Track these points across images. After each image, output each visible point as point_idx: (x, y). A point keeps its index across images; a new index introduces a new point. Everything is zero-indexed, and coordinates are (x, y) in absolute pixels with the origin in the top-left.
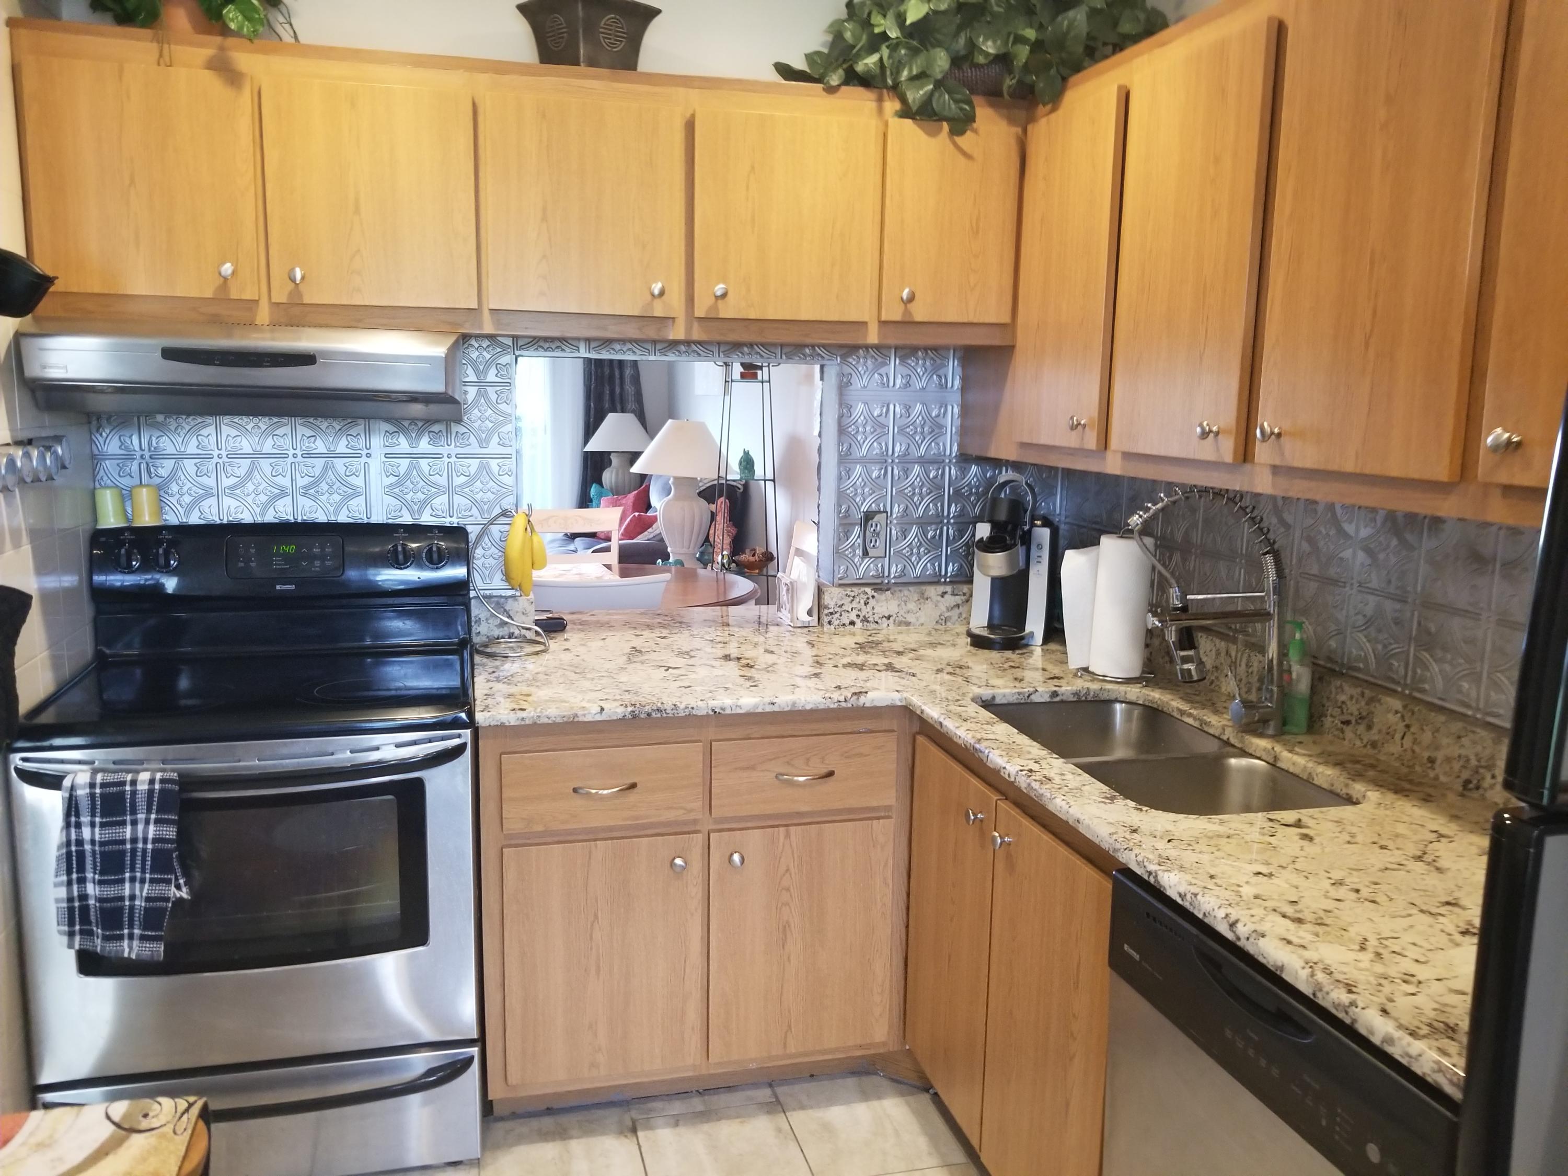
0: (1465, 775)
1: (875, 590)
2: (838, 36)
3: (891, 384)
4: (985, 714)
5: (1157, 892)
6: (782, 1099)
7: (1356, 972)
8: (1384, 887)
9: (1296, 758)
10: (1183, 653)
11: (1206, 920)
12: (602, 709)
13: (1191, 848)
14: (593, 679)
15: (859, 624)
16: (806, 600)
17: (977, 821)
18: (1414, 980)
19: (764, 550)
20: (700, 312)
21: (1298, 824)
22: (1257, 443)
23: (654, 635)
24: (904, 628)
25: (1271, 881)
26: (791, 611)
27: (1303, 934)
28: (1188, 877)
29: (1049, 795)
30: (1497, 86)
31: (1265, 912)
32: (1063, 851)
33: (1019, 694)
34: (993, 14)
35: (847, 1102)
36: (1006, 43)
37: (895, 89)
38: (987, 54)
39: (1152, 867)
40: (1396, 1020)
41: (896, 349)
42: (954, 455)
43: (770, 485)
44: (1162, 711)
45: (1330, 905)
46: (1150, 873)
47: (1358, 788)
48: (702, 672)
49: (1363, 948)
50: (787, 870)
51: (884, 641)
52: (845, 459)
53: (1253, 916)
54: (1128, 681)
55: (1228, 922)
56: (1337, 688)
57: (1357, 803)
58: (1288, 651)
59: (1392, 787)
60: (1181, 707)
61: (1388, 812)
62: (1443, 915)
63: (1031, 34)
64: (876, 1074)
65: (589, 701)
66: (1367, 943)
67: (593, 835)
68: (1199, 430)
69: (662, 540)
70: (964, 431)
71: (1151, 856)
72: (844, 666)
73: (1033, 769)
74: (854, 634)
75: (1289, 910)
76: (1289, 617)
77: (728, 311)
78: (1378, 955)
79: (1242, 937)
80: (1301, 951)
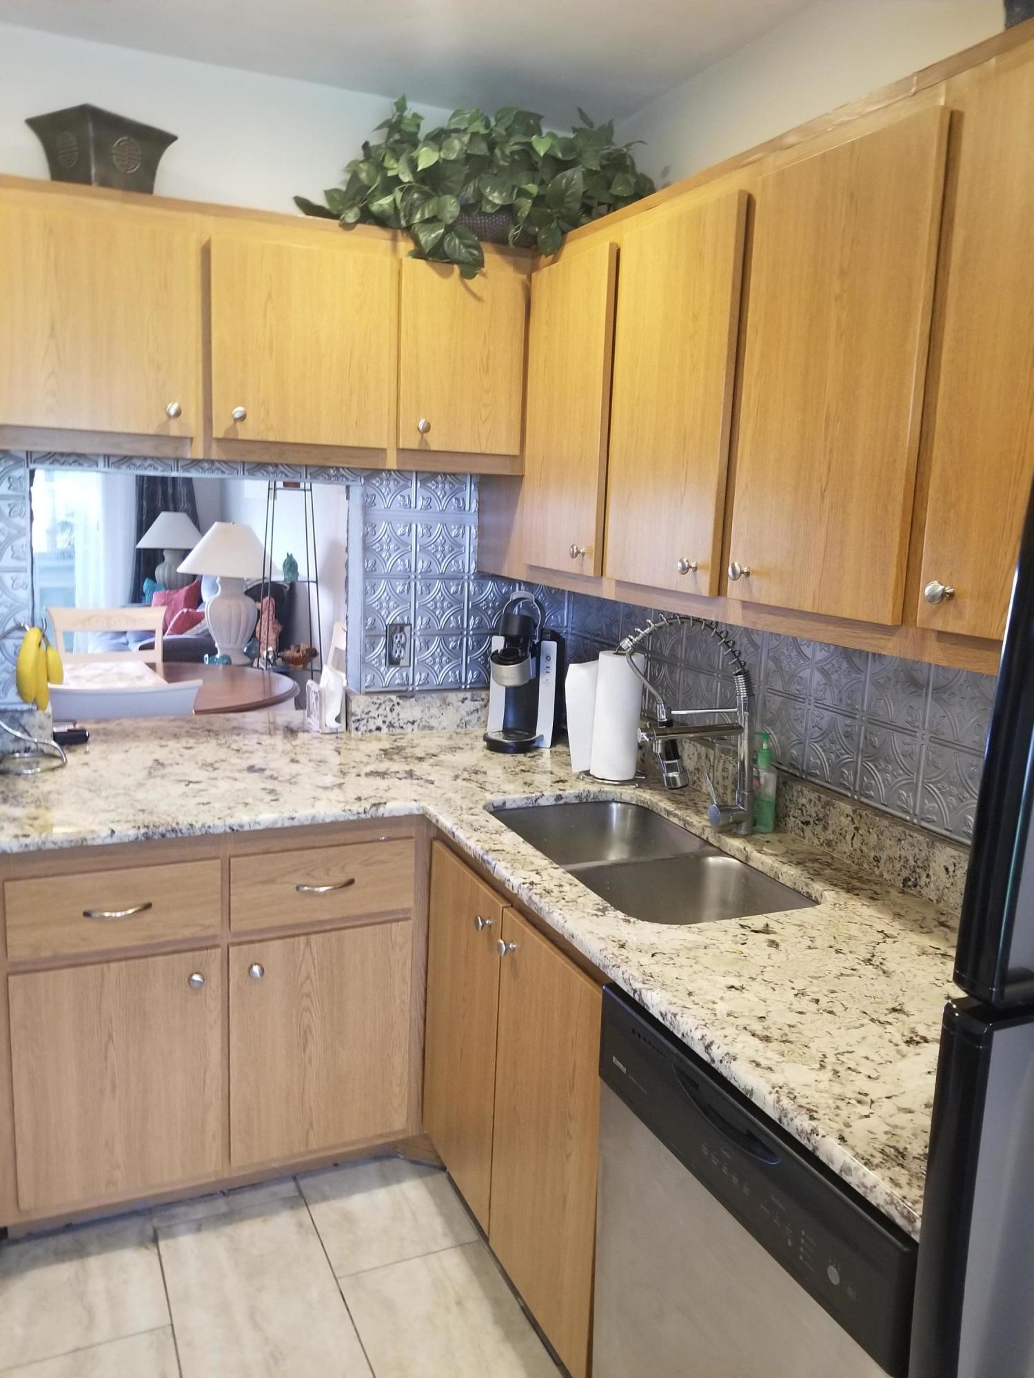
0: (905, 873)
1: (400, 697)
2: (355, 176)
3: (413, 505)
4: (495, 823)
5: (641, 1009)
6: (305, 1192)
7: (817, 1095)
8: (840, 995)
9: (764, 857)
10: (667, 762)
11: (684, 1040)
12: (113, 832)
13: (672, 962)
14: (107, 797)
15: (385, 729)
16: (334, 707)
17: (486, 928)
18: (867, 1099)
19: (307, 646)
20: (218, 432)
21: (766, 930)
22: (730, 581)
23: (179, 745)
24: (427, 732)
25: (742, 995)
26: (320, 717)
27: (770, 1055)
28: (669, 996)
29: (547, 909)
30: (934, 268)
31: (737, 1032)
32: (561, 960)
33: (528, 798)
34: (499, 167)
35: (367, 1188)
36: (510, 195)
37: (408, 229)
38: (494, 205)
39: (637, 985)
40: (853, 1149)
41: (417, 473)
42: (472, 572)
43: (313, 586)
44: (652, 811)
45: (793, 1018)
46: (635, 991)
47: (817, 888)
48: (224, 785)
49: (822, 1067)
50: (308, 977)
51: (407, 746)
52: (369, 574)
53: (726, 1037)
54: (623, 783)
55: (704, 1044)
56: (798, 792)
57: (817, 903)
58: (757, 756)
59: (845, 886)
60: (668, 808)
61: (842, 913)
62: (890, 1024)
63: (533, 188)
64: (396, 1157)
65: (100, 823)
66: (826, 1060)
67: (106, 958)
68: (680, 565)
69: (209, 635)
70: (481, 550)
71: (636, 974)
72: (367, 775)
73: (535, 881)
74: (379, 740)
75: (757, 1027)
76: (758, 728)
77: (246, 432)
78: (836, 1072)
79: (716, 1059)
80: (768, 1074)
